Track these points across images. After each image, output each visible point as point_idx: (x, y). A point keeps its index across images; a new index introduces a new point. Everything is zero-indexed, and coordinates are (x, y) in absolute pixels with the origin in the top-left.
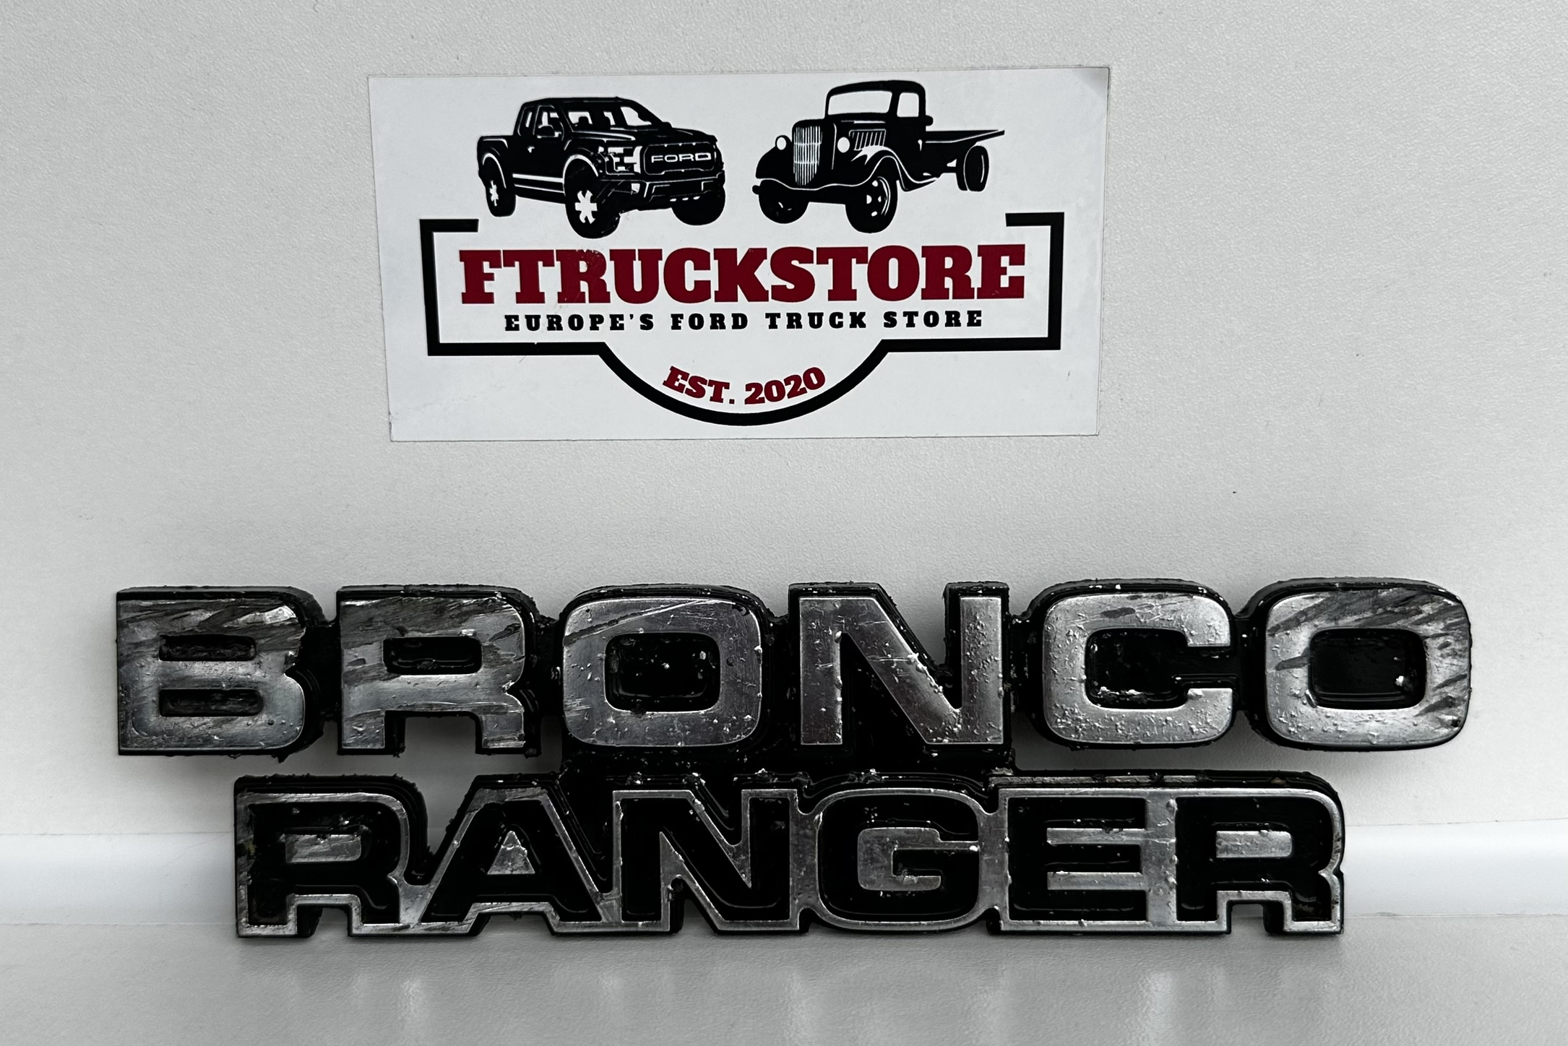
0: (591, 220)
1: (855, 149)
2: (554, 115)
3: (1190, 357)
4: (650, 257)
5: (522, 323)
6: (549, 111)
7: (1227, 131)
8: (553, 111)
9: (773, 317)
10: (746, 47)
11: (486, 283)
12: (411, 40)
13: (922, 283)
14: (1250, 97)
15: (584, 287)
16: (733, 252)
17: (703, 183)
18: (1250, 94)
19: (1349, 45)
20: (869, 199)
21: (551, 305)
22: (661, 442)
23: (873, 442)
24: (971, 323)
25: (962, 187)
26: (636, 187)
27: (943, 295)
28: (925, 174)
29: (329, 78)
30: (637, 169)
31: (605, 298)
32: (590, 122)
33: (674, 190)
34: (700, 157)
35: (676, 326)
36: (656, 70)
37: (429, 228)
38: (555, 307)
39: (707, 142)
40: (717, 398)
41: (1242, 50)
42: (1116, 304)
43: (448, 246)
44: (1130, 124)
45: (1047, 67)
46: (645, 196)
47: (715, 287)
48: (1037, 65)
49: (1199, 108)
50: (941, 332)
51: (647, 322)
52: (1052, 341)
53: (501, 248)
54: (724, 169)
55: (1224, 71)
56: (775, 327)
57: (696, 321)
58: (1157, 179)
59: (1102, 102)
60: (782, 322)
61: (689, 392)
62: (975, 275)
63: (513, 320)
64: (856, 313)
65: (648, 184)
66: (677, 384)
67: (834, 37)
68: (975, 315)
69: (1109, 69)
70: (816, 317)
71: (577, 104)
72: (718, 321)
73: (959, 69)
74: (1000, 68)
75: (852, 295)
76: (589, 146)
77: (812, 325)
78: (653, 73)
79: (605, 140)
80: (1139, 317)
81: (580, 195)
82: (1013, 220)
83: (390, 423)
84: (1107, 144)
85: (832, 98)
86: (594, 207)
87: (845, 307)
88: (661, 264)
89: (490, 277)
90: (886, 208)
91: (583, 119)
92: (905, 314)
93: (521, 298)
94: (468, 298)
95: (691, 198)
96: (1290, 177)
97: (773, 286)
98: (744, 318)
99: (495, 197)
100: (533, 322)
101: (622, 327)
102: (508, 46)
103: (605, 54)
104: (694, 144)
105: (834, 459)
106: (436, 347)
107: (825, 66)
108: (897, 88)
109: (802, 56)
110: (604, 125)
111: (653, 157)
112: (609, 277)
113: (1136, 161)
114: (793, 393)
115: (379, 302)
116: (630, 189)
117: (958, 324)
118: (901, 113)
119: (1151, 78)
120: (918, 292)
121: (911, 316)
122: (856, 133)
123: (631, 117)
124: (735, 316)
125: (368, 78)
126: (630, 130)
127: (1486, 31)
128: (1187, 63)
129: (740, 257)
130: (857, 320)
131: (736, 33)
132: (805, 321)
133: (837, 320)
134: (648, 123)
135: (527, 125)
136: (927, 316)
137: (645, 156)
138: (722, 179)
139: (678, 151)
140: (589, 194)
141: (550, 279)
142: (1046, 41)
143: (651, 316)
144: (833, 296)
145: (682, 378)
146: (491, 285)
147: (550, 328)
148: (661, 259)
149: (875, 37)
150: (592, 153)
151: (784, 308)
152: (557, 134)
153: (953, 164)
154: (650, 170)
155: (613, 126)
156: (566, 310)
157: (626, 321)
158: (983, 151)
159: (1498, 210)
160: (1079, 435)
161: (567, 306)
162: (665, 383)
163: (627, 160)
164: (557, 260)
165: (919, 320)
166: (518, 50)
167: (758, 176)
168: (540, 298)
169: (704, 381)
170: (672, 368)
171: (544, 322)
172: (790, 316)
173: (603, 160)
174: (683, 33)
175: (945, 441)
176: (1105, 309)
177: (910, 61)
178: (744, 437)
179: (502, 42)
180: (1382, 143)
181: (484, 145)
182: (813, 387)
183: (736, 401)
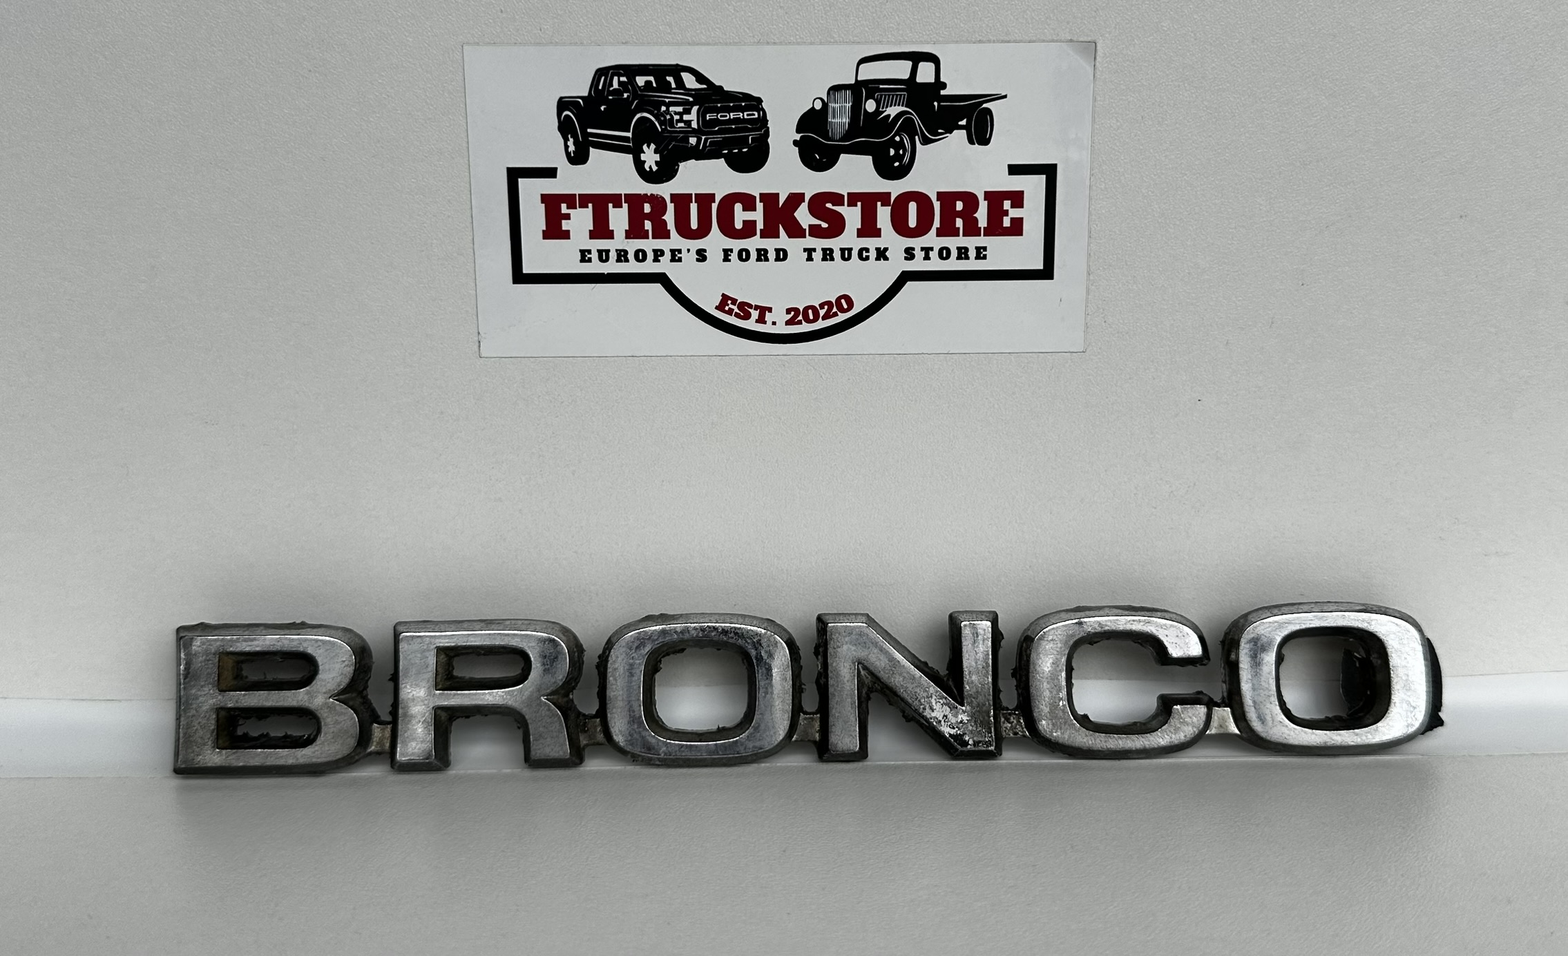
0: (655, 168)
1: (881, 109)
2: (623, 79)
3: (1163, 286)
4: (705, 200)
5: (594, 256)
6: (619, 75)
7: (1194, 96)
8: (623, 76)
9: (810, 252)
10: (788, 23)
11: (563, 222)
12: (500, 13)
13: (937, 223)
14: (1214, 67)
15: (648, 225)
16: (776, 196)
17: (750, 138)
18: (1214, 65)
19: (1298, 23)
20: (892, 152)
21: (619, 241)
22: (713, 358)
23: (894, 357)
24: (978, 257)
25: (971, 142)
26: (693, 141)
27: (954, 233)
28: (940, 131)
29: (429, 45)
30: (694, 125)
31: (666, 235)
32: (654, 85)
33: (727, 143)
34: (748, 115)
35: (726, 259)
36: (711, 42)
37: (514, 175)
38: (623, 242)
39: (754, 103)
40: (761, 320)
41: (1207, 27)
42: (1101, 242)
43: (530, 190)
44: (1113, 89)
45: (1043, 41)
46: (701, 148)
47: (760, 226)
48: (1035, 39)
49: (1171, 76)
50: (953, 264)
51: (701, 256)
52: (1046, 273)
53: (577, 192)
54: (768, 126)
55: (1192, 45)
56: (812, 260)
57: (744, 255)
58: (1135, 136)
59: (1090, 70)
60: (818, 256)
61: (737, 315)
62: (982, 216)
63: (587, 253)
64: (880, 248)
65: (703, 138)
66: (727, 308)
67: (863, 14)
68: (982, 250)
69: (1095, 44)
70: (846, 252)
71: (643, 69)
72: (762, 255)
73: (968, 42)
74: (1003, 42)
75: (877, 233)
76: (654, 106)
77: (843, 258)
78: (708, 44)
79: (667, 100)
80: (1120, 252)
81: (645, 147)
82: (1015, 170)
83: (479, 342)
84: (1094, 106)
85: (861, 66)
86: (657, 157)
87: (872, 243)
88: (714, 206)
89: (567, 217)
90: (906, 159)
91: (648, 83)
92: (922, 249)
93: (593, 235)
94: (547, 235)
95: (740, 150)
96: (1247, 135)
97: (810, 225)
98: (785, 252)
99: (572, 148)
100: (604, 256)
101: (680, 260)
102: (584, 20)
103: (668, 27)
104: (743, 104)
105: (861, 373)
106: (520, 277)
107: (855, 38)
108: (916, 58)
109: (836, 30)
110: (666, 87)
111: (708, 115)
112: (669, 217)
113: (1117, 121)
114: (826, 316)
115: (471, 238)
116: (688, 142)
117: (967, 258)
118: (919, 79)
119: (1130, 51)
120: (933, 231)
121: (927, 251)
122: (881, 96)
123: (690, 81)
124: (778, 251)
125: (462, 47)
126: (688, 92)
128: (1161, 38)
130: (882, 254)
131: (779, 10)
132: (837, 254)
133: (865, 254)
134: (705, 86)
135: (600, 88)
136: (941, 251)
137: (701, 114)
138: (767, 134)
139: (729, 110)
140: (653, 146)
141: (619, 218)
142: (1043, 19)
143: (705, 251)
144: (861, 233)
145: (731, 304)
146: (568, 224)
147: (619, 260)
148: (714, 202)
149: (898, 15)
150: (656, 112)
151: (819, 244)
152: (625, 95)
153: (963, 122)
154: (706, 126)
155: (674, 89)
156: (633, 245)
157: (684, 255)
158: (989, 111)
159: (1422, 162)
160: (1069, 352)
161: (633, 242)
162: (717, 308)
163: (686, 117)
164: (625, 203)
165: (934, 255)
166: (593, 23)
167: (798, 131)
168: (610, 235)
169: (750, 306)
170: (723, 295)
171: (613, 255)
172: (824, 250)
173: (665, 118)
174: (734, 10)
175: (955, 357)
176: (1091, 245)
177: (928, 35)
178: (784, 353)
179: (579, 16)
180: (1324, 106)
181: (563, 104)
182: (844, 311)
183: (777, 323)
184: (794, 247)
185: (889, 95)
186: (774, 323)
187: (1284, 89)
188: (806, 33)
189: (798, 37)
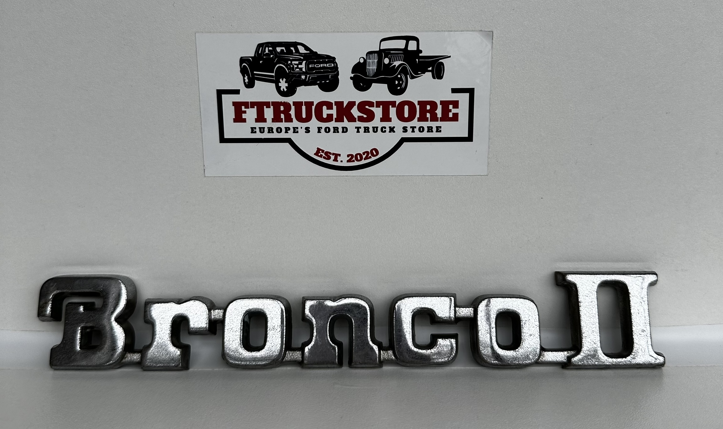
0: (285, 90)
1: (391, 63)
2: (270, 49)
3: (525, 145)
4: (309, 105)
5: (258, 130)
6: (268, 47)
8: (270, 47)
9: (358, 128)
10: (347, 22)
11: (243, 114)
12: (212, 18)
13: (418, 115)
15: (282, 116)
16: (342, 103)
17: (330, 76)
18: (549, 42)
20: (397, 82)
21: (269, 123)
22: (313, 177)
23: (398, 177)
24: (437, 131)
25: (434, 78)
26: (303, 77)
27: (426, 120)
28: (419, 73)
30: (304, 70)
31: (291, 120)
32: (285, 51)
33: (319, 78)
34: (329, 65)
35: (319, 131)
36: (311, 31)
37: (220, 93)
38: (271, 124)
39: (332, 59)
40: (336, 160)
41: (546, 24)
42: (495, 124)
43: (228, 100)
44: (501, 53)
45: (468, 31)
46: (307, 81)
47: (335, 116)
48: (464, 30)
49: (528, 47)
50: (425, 134)
51: (307, 130)
52: (470, 138)
53: (249, 101)
54: (338, 70)
55: (539, 32)
56: (359, 132)
57: (327, 130)
58: (512, 75)
59: (490, 44)
60: (362, 130)
61: (324, 158)
62: (439, 112)
63: (254, 129)
64: (391, 127)
65: (308, 76)
66: (319, 154)
67: (383, 18)
68: (439, 128)
69: (493, 32)
70: (375, 128)
71: (280, 44)
72: (336, 130)
73: (432, 31)
74: (449, 31)
75: (390, 120)
76: (285, 61)
77: (374, 131)
78: (310, 32)
79: (291, 58)
80: (504, 129)
81: (281, 80)
82: (454, 91)
83: (204, 170)
84: (492, 61)
85: (382, 43)
86: (287, 85)
87: (387, 125)
88: (313, 107)
89: (245, 112)
90: (403, 86)
91: (282, 50)
92: (411, 127)
93: (257, 120)
94: (235, 121)
95: (325, 82)
97: (358, 116)
98: (347, 128)
99: (247, 81)
100: (262, 130)
101: (297, 132)
102: (252, 21)
103: (291, 25)
104: (327, 60)
105: (382, 184)
106: (223, 140)
107: (379, 30)
108: (408, 39)
109: (370, 26)
110: (290, 52)
111: (310, 65)
112: (292, 112)
113: (503, 68)
115: (200, 122)
116: (301, 78)
117: (432, 131)
118: (409, 49)
119: (509, 35)
120: (416, 119)
122: (392, 56)
123: (302, 50)
124: (343, 128)
125: (195, 34)
126: (301, 54)
127: (645, 16)
128: (524, 29)
129: (345, 105)
130: (392, 130)
131: (344, 16)
132: (371, 130)
133: (384, 130)
134: (309, 52)
135: (260, 52)
136: (420, 128)
137: (307, 65)
138: (338, 74)
139: (320, 63)
140: (284, 80)
141: (269, 113)
142: (468, 20)
143: (309, 128)
144: (382, 120)
145: (321, 152)
146: (245, 115)
147: (269, 132)
148: (313, 105)
149: (399, 19)
150: (286, 64)
151: (363, 125)
152: (272, 56)
153: (430, 69)
154: (309, 70)
155: (294, 53)
156: (275, 125)
157: (299, 130)
158: (442, 64)
159: (649, 87)
160: (480, 175)
161: (276, 124)
162: (315, 154)
163: (300, 66)
164: (272, 106)
165: (416, 130)
166: (256, 23)
167: (352, 73)
168: (265, 121)
169: (330, 153)
170: (318, 148)
171: (266, 130)
172: (365, 128)
173: (290, 66)
174: (322, 16)
175: (427, 177)
176: (491, 126)
177: (413, 28)
178: (347, 175)
179: (250, 19)
180: (602, 61)
181: (242, 60)
182: (374, 156)
183: (343, 161)
184: (351, 126)
185: (395, 56)
186: (342, 161)
187: (583, 53)
188: (356, 27)
189: (352, 29)
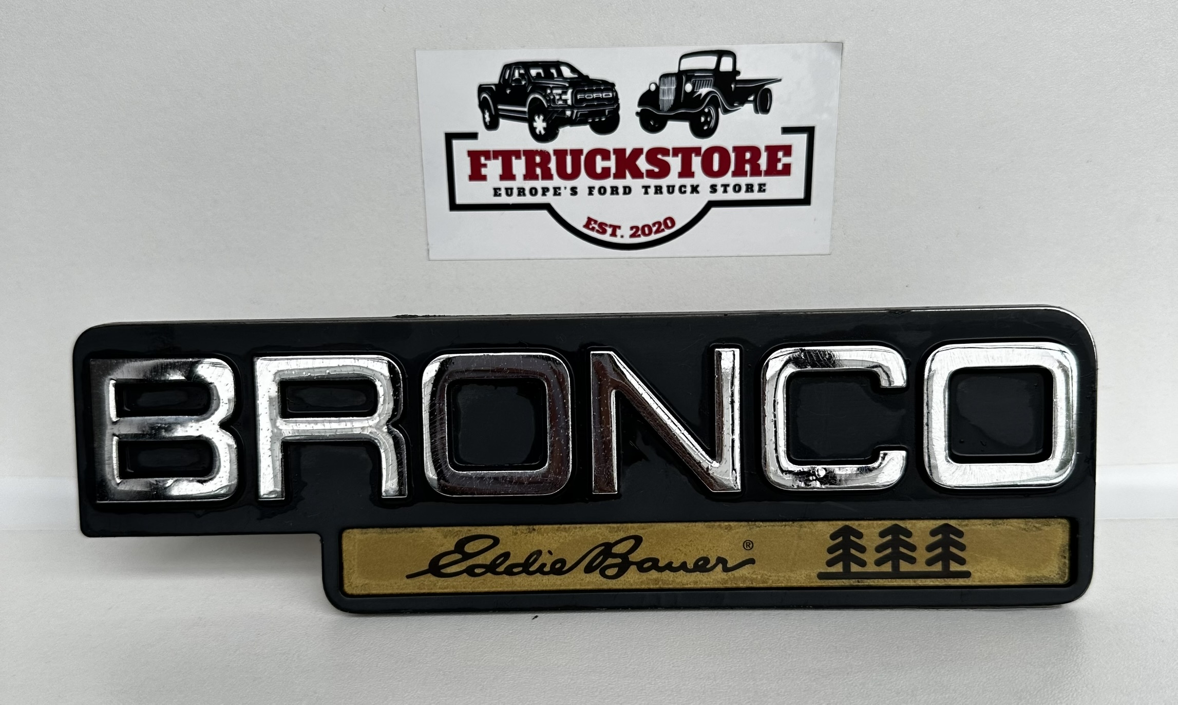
0: (543, 132)
1: (695, 90)
2: (522, 71)
4: (576, 153)
5: (503, 192)
6: (519, 69)
8: (522, 69)
9: (646, 188)
10: (633, 31)
11: (483, 169)
12: (439, 28)
13: (732, 168)
15: (539, 171)
16: (624, 150)
17: (607, 110)
18: (923, 58)
20: (703, 119)
21: (520, 182)
22: (581, 260)
23: (703, 259)
24: (760, 191)
25: (757, 112)
26: (568, 113)
27: (744, 174)
28: (735, 104)
29: (393, 51)
30: (569, 102)
31: (551, 177)
32: (543, 75)
33: (592, 114)
34: (605, 95)
35: (591, 193)
36: (581, 45)
37: (450, 138)
38: (522, 182)
39: (610, 86)
40: (614, 234)
41: (919, 32)
42: (844, 179)
43: (461, 148)
44: (855, 74)
45: (807, 42)
46: (574, 118)
47: (613, 171)
48: (801, 41)
50: (743, 196)
51: (574, 191)
52: (806, 201)
53: (492, 149)
54: (619, 102)
55: (909, 44)
56: (648, 193)
57: (602, 191)
58: (869, 107)
59: (839, 61)
60: (652, 191)
61: (598, 231)
62: (763, 162)
63: (498, 190)
64: (694, 185)
65: (575, 111)
67: (684, 25)
68: (763, 186)
69: (843, 44)
70: (671, 188)
71: (535, 64)
72: (615, 190)
73: (756, 43)
74: (779, 42)
75: (691, 175)
76: (542, 89)
77: (669, 192)
78: (579, 47)
79: (551, 86)
80: (855, 187)
81: (536, 118)
82: (786, 130)
83: (428, 250)
84: (841, 87)
85: (683, 61)
86: (544, 125)
87: (688, 182)
88: (583, 158)
89: (485, 166)
90: (712, 124)
91: (538, 74)
92: (722, 185)
93: (503, 178)
94: (472, 178)
95: (600, 119)
97: (646, 170)
98: (630, 189)
99: (488, 119)
100: (509, 192)
101: (560, 194)
102: (496, 33)
103: (552, 36)
104: (602, 87)
105: (680, 269)
106: (454, 206)
107: (678, 41)
108: (720, 54)
109: (665, 36)
110: (549, 76)
111: (578, 96)
112: (553, 165)
114: (657, 231)
115: (422, 181)
116: (565, 114)
117: (752, 191)
118: (722, 69)
119: (866, 49)
120: (730, 173)
121: (725, 186)
122: (696, 81)
123: (566, 72)
124: (625, 188)
125: (415, 51)
126: (565, 79)
128: (887, 39)
129: (628, 153)
130: (695, 189)
132: (665, 190)
133: (683, 189)
134: (577, 76)
135: (507, 77)
136: (735, 186)
137: (574, 95)
138: (618, 108)
139: (592, 91)
140: (542, 117)
141: (519, 166)
142: (806, 28)
143: (576, 188)
144: (681, 175)
145: (594, 225)
146: (485, 170)
147: (519, 195)
148: (583, 155)
149: (707, 25)
150: (544, 94)
151: (653, 182)
152: (523, 83)
153: (752, 98)
154: (577, 103)
155: (556, 78)
157: (562, 191)
158: (769, 91)
160: (817, 254)
161: (528, 183)
162: (584, 226)
163: (564, 97)
164: (523, 155)
165: (730, 189)
166: (502, 35)
167: (639, 106)
168: (512, 177)
169: (606, 225)
170: (589, 217)
171: (515, 191)
172: (656, 187)
173: (550, 98)
174: (596, 23)
175: (743, 258)
176: (838, 182)
177: (728, 38)
178: (629, 257)
179: (492, 29)
181: (482, 89)
182: (668, 228)
183: (625, 235)
184: (637, 185)
185: (701, 80)
186: (622, 237)
188: (644, 37)
189: (639, 41)
